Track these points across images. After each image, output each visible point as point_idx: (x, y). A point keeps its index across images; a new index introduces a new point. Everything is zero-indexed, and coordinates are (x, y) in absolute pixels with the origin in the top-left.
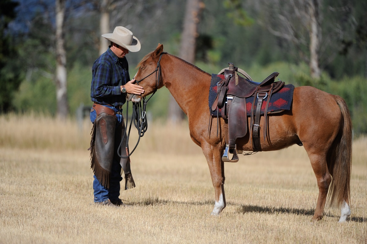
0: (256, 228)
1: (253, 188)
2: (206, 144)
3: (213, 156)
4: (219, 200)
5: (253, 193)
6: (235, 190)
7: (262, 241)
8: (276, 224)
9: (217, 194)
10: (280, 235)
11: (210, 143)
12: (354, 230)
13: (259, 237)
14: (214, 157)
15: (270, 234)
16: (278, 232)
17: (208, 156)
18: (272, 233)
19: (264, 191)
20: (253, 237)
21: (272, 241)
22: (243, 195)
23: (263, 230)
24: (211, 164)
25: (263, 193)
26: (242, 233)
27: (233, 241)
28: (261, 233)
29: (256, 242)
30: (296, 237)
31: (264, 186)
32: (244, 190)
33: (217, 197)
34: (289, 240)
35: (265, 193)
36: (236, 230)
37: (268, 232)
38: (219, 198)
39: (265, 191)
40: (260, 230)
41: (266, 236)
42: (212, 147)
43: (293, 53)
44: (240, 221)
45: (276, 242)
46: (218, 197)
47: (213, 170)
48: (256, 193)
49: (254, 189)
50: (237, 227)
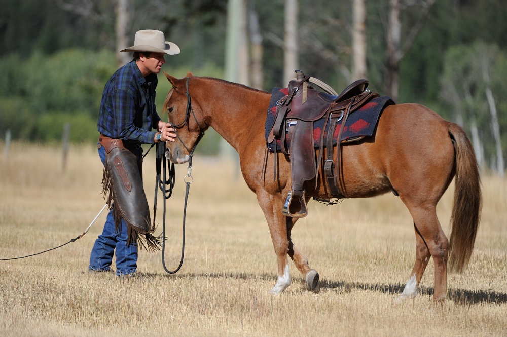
0: (40, 289)
1: (35, 232)
2: (263, 192)
3: (273, 209)
4: (283, 273)
5: (35, 239)
6: (9, 234)
7: (49, 308)
8: (69, 284)
9: (280, 266)
10: (75, 299)
11: (268, 191)
12: (183, 291)
13: (45, 302)
14: (274, 211)
15: (61, 298)
16: (72, 295)
17: (266, 209)
18: (64, 297)
19: (52, 236)
20: (36, 303)
21: (63, 308)
22: (21, 241)
23: (51, 292)
24: (271, 222)
25: (51, 237)
26: (20, 296)
27: (7, 308)
28: (48, 297)
29: (41, 309)
30: (98, 302)
31: (51, 228)
32: (23, 235)
33: (281, 269)
34: (89, 306)
35: (53, 238)
36: (10, 292)
37: (57, 296)
38: (283, 271)
39: (54, 235)
40: (46, 293)
41: (55, 302)
42: (271, 196)
43: (90, 36)
44: (17, 279)
45: (69, 309)
46: (283, 269)
47: (274, 230)
48: (40, 239)
49: (37, 233)
50: (13, 289)
